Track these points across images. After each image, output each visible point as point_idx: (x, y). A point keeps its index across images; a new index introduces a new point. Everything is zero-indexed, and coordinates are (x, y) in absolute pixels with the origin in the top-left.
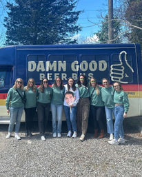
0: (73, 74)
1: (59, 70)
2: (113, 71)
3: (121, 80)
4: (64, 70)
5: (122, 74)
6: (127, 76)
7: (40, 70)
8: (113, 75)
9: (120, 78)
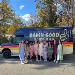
0: (46, 38)
1: (41, 37)
2: (61, 37)
3: (65, 40)
4: (43, 36)
5: (65, 38)
6: (67, 39)
7: (34, 37)
8: (61, 38)
9: (64, 40)
